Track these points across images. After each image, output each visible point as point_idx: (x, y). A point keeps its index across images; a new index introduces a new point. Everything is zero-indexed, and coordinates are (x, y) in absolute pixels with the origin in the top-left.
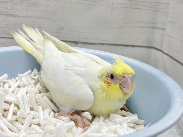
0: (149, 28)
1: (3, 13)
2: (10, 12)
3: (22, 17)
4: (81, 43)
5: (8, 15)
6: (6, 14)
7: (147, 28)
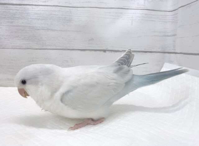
0: (162, 36)
1: (44, 29)
2: (50, 27)
3: (60, 31)
4: (108, 50)
5: (48, 29)
6: (46, 29)
7: (161, 36)
